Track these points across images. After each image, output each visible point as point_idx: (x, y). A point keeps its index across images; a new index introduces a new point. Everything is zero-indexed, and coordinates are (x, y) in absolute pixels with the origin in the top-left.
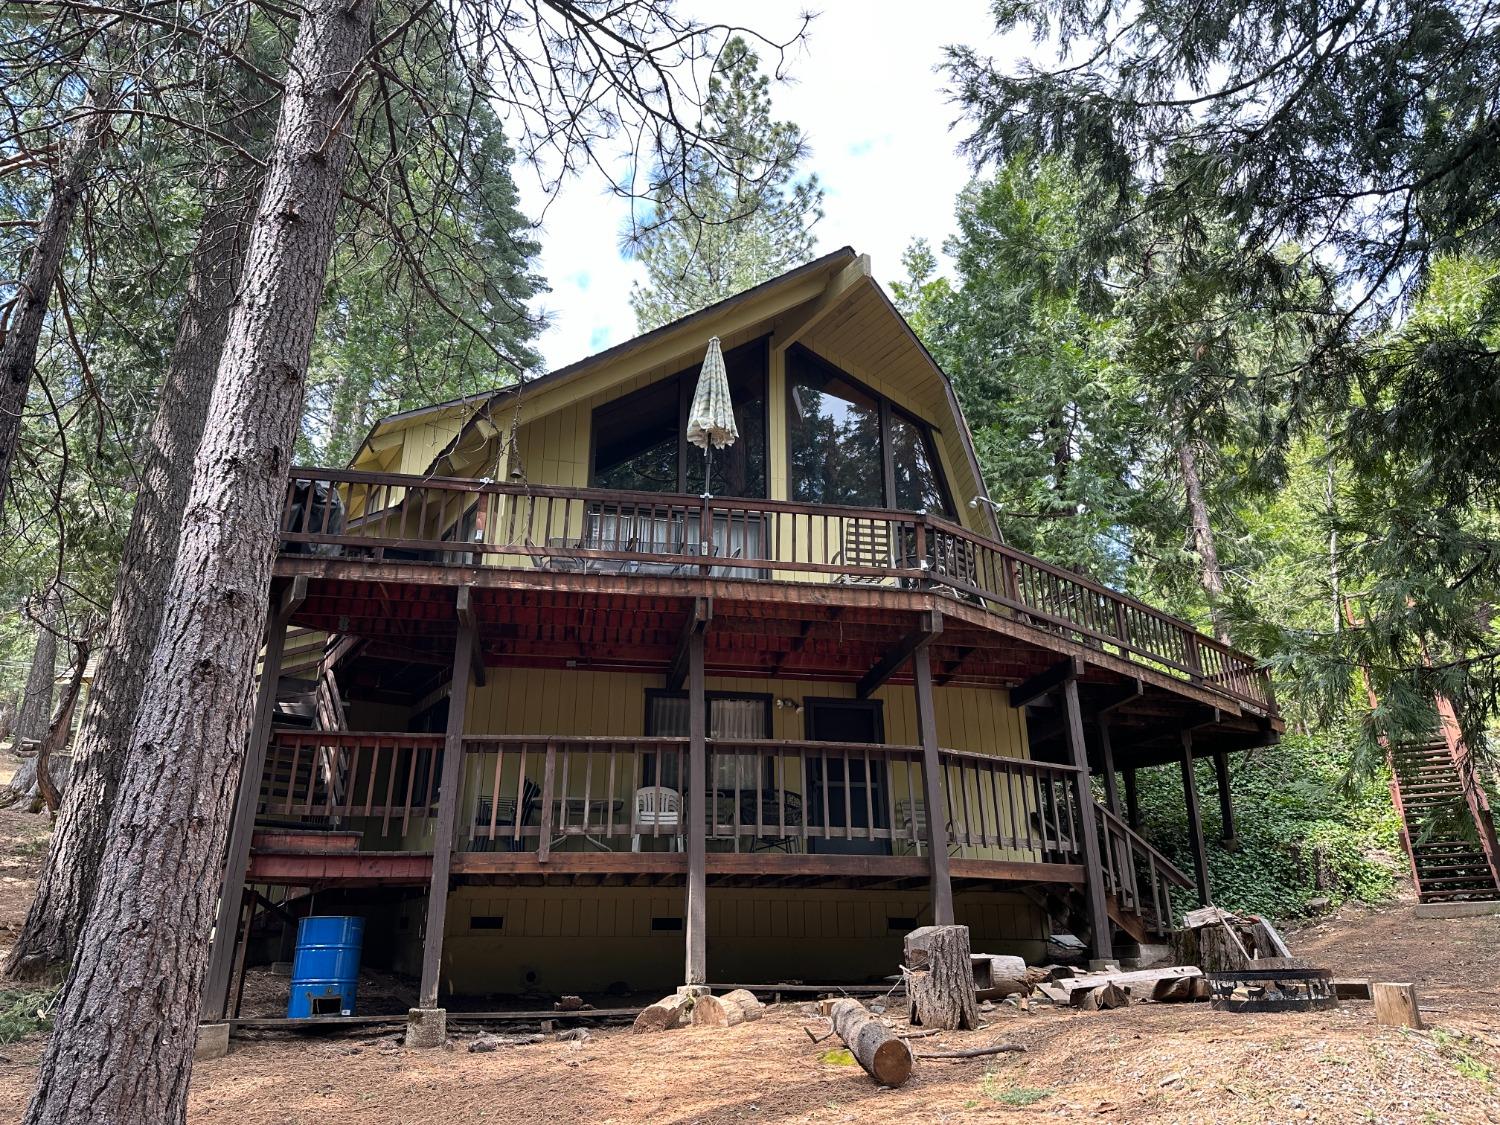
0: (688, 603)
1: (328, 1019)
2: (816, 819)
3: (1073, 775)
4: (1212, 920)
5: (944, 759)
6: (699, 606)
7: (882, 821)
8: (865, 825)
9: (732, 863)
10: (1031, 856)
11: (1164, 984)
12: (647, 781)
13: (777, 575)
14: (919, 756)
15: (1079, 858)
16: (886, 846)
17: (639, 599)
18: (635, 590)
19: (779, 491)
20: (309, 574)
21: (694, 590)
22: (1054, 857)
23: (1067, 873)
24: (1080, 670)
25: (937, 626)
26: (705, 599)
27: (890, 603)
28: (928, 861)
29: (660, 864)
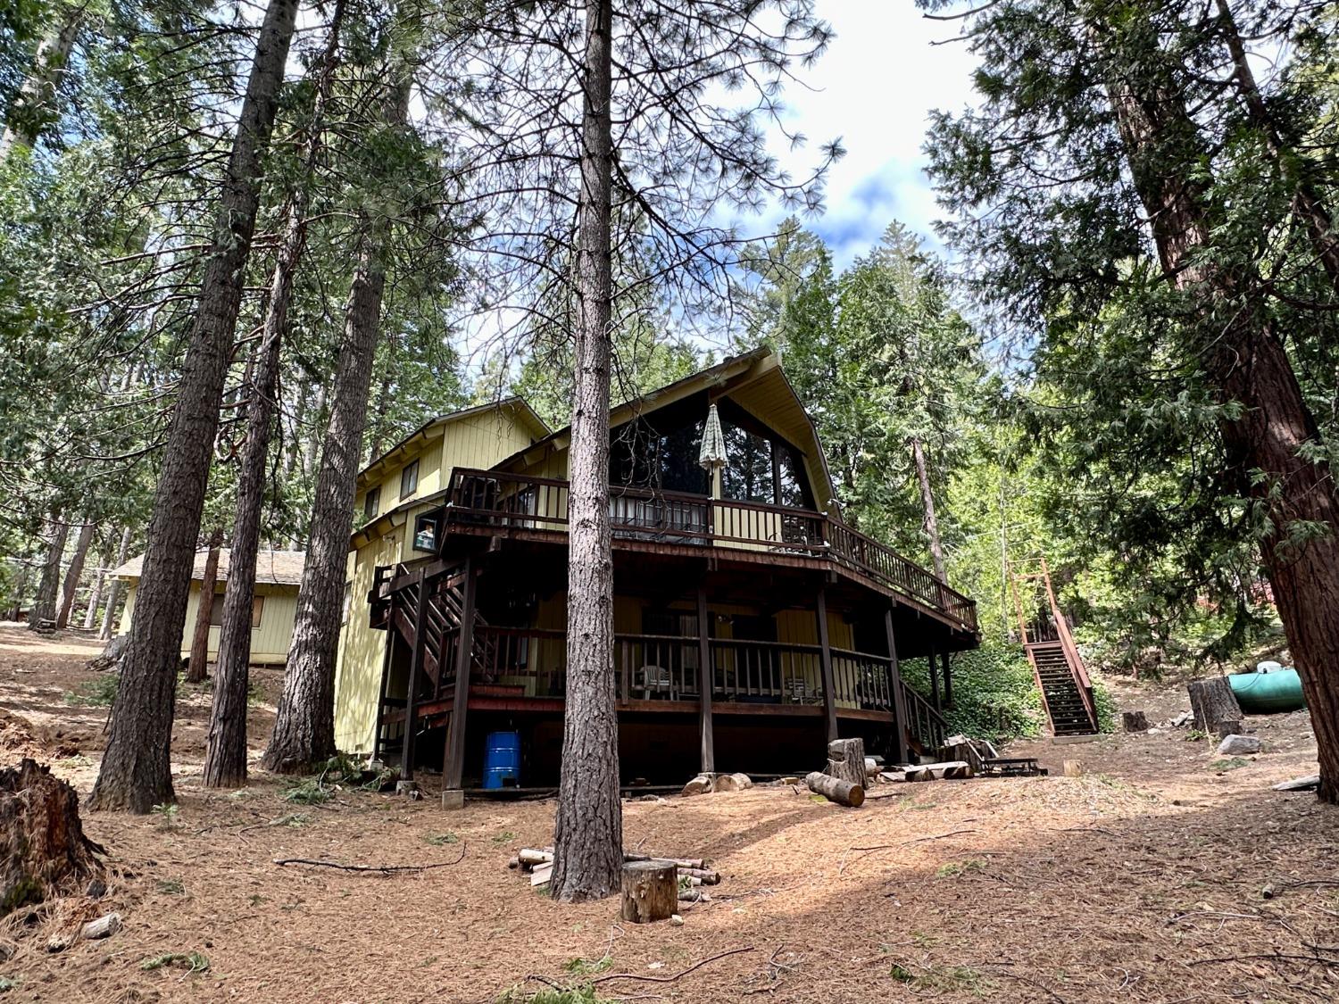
0: (704, 560)
1: (511, 789)
2: (743, 684)
3: (888, 664)
4: (961, 742)
5: (833, 653)
6: (710, 563)
7: (777, 686)
8: (769, 687)
9: (724, 708)
10: (853, 705)
11: (949, 771)
12: (652, 662)
13: (716, 543)
14: (820, 652)
15: (893, 709)
16: (778, 699)
17: (679, 557)
18: (676, 552)
19: (716, 494)
20: (500, 535)
21: (707, 554)
22: (866, 706)
23: (885, 717)
24: (895, 605)
25: (834, 579)
26: (713, 560)
27: (810, 565)
28: (825, 709)
29: (687, 708)
